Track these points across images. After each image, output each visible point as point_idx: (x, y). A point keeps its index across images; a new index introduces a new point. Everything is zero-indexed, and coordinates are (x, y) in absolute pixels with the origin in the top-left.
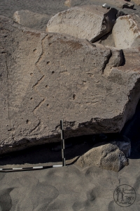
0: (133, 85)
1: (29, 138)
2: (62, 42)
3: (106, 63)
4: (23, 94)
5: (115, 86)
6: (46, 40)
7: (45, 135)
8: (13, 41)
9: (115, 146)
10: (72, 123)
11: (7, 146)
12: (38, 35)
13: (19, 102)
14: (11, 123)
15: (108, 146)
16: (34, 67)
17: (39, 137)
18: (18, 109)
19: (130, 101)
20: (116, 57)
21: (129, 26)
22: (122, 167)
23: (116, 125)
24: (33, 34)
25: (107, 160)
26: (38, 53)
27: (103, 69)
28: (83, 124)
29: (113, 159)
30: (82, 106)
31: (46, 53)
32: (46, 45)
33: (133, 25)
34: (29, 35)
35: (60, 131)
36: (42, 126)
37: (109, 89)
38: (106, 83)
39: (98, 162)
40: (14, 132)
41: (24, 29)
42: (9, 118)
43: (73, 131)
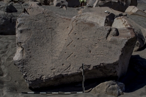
0: (123, 45)
1: (64, 74)
2: (84, 23)
3: (108, 34)
4: (61, 50)
5: (113, 46)
6: (74, 22)
7: (72, 72)
8: (55, 22)
9: (114, 83)
10: (89, 66)
11: (50, 78)
12: (70, 20)
13: (58, 54)
14: (53, 66)
15: (110, 82)
16: (67, 36)
17: (70, 73)
18: (57, 58)
19: (122, 54)
20: (113, 31)
21: (122, 23)
22: (119, 95)
23: (115, 68)
24: (67, 19)
25: (110, 89)
26: (70, 29)
27: (107, 37)
28: (96, 66)
29: (113, 89)
30: (95, 56)
31: (74, 29)
32: (74, 25)
33: (125, 22)
34: (65, 20)
35: (82, 70)
36: (72, 67)
37: (110, 48)
38: (109, 45)
39: (105, 90)
40: (55, 70)
41: (62, 17)
42: (52, 63)
43: (89, 71)
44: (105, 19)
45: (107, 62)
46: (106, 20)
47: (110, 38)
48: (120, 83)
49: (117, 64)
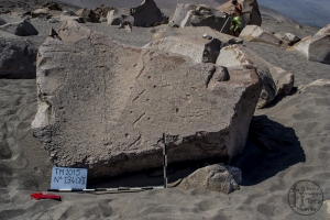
1: (128, 152)
2: (164, 57)
3: (210, 77)
4: (122, 108)
5: (219, 99)
6: (148, 55)
7: (145, 149)
8: (112, 56)
9: (223, 168)
10: (176, 138)
11: (102, 161)
12: (139, 51)
13: (117, 115)
14: (108, 137)
15: (215, 166)
16: (134, 82)
17: (139, 151)
18: (116, 123)
19: (236, 115)
20: (219, 72)
21: (234, 57)
22: (232, 190)
23: (223, 140)
24: (133, 50)
25: (215, 180)
26: (139, 68)
27: (208, 83)
28: (188, 138)
29: (221, 179)
30: (186, 119)
31: (147, 68)
32: (147, 61)
33: (240, 54)
34: (130, 51)
35: (163, 145)
36: (143, 140)
37: (214, 103)
38: (211, 97)
39: (205, 183)
40: (111, 147)
41: (124, 45)
42: (106, 132)
43: (175, 146)
44: (203, 49)
45: (208, 130)
46: (205, 50)
47: (213, 85)
48: (234, 168)
49: (227, 133)
